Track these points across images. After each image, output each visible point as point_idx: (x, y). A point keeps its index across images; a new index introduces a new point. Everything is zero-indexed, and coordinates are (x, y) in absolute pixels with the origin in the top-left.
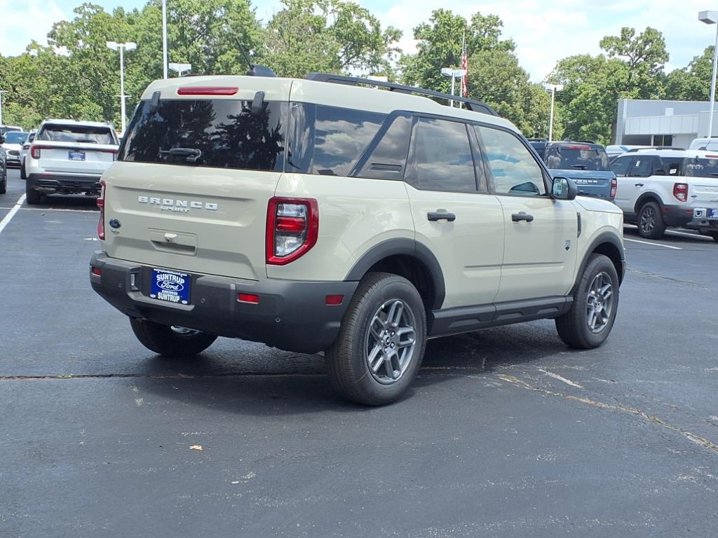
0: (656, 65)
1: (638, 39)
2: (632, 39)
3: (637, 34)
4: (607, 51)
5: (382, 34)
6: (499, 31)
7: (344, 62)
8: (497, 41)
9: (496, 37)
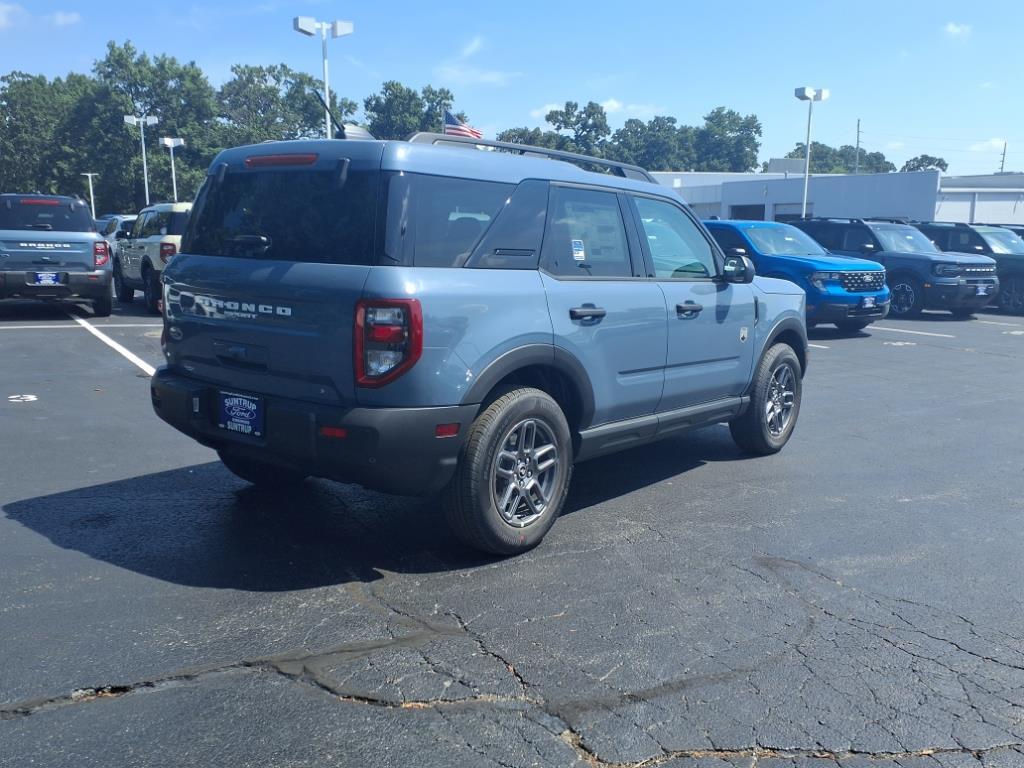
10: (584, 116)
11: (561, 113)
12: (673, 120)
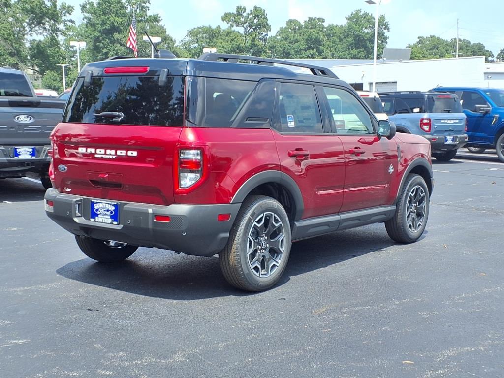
0: (262, 34)
1: (248, 14)
2: (244, 15)
3: (248, 11)
4: (228, 23)
5: (58, 8)
6: (148, 7)
7: (28, 30)
8: (146, 15)
9: (145, 12)
10: (250, 16)
11: (234, 15)
12: (323, 20)
